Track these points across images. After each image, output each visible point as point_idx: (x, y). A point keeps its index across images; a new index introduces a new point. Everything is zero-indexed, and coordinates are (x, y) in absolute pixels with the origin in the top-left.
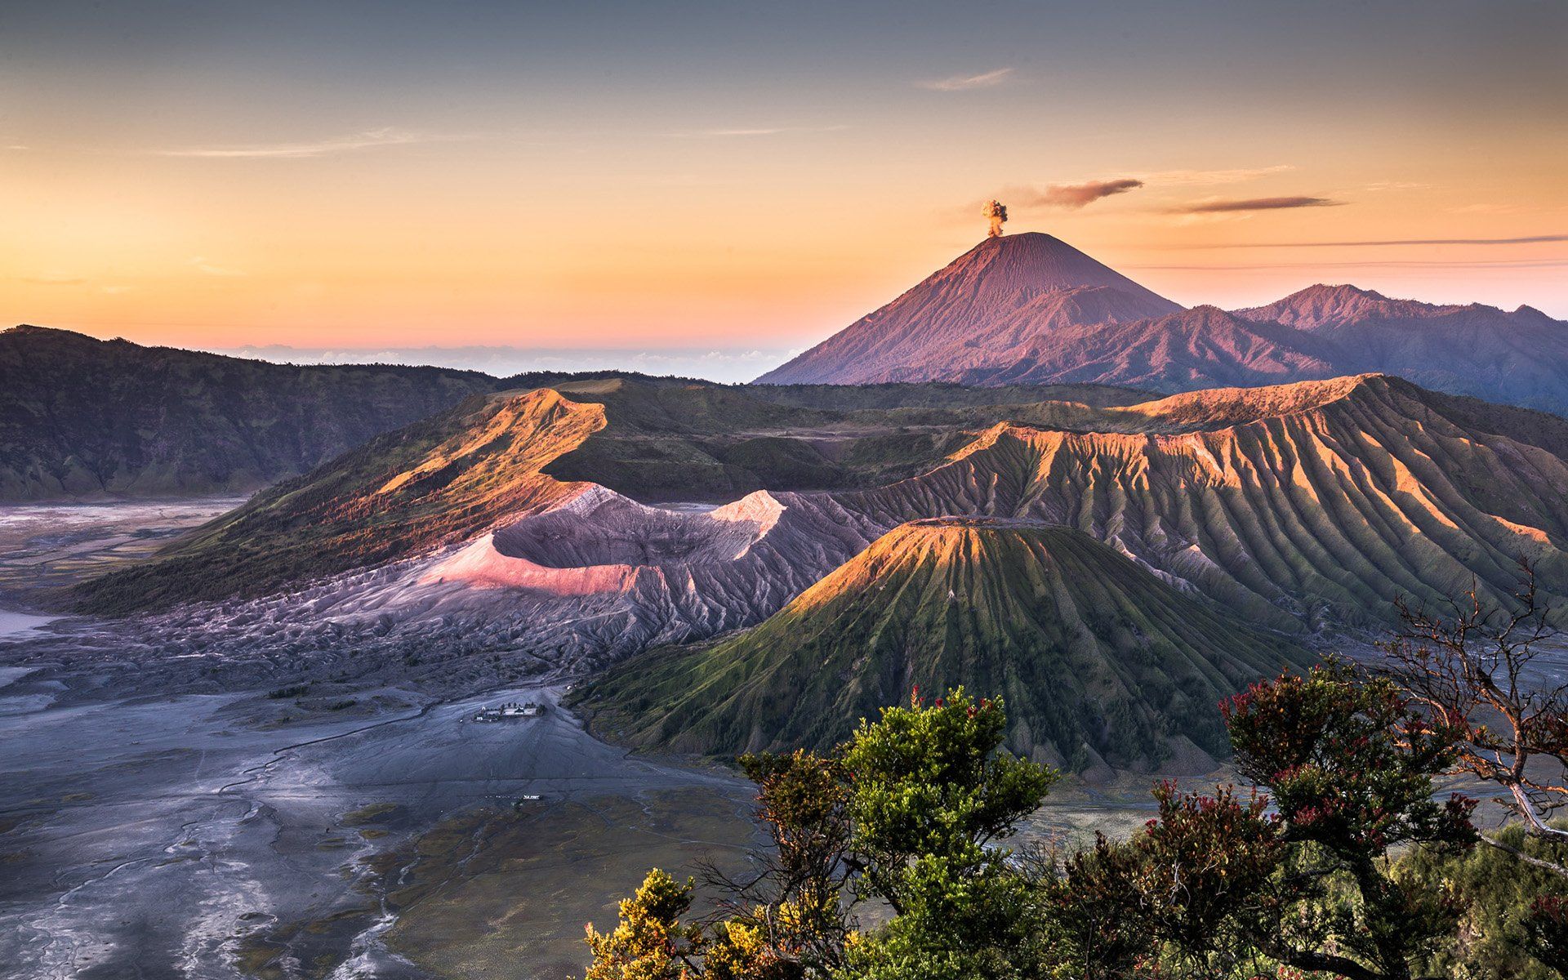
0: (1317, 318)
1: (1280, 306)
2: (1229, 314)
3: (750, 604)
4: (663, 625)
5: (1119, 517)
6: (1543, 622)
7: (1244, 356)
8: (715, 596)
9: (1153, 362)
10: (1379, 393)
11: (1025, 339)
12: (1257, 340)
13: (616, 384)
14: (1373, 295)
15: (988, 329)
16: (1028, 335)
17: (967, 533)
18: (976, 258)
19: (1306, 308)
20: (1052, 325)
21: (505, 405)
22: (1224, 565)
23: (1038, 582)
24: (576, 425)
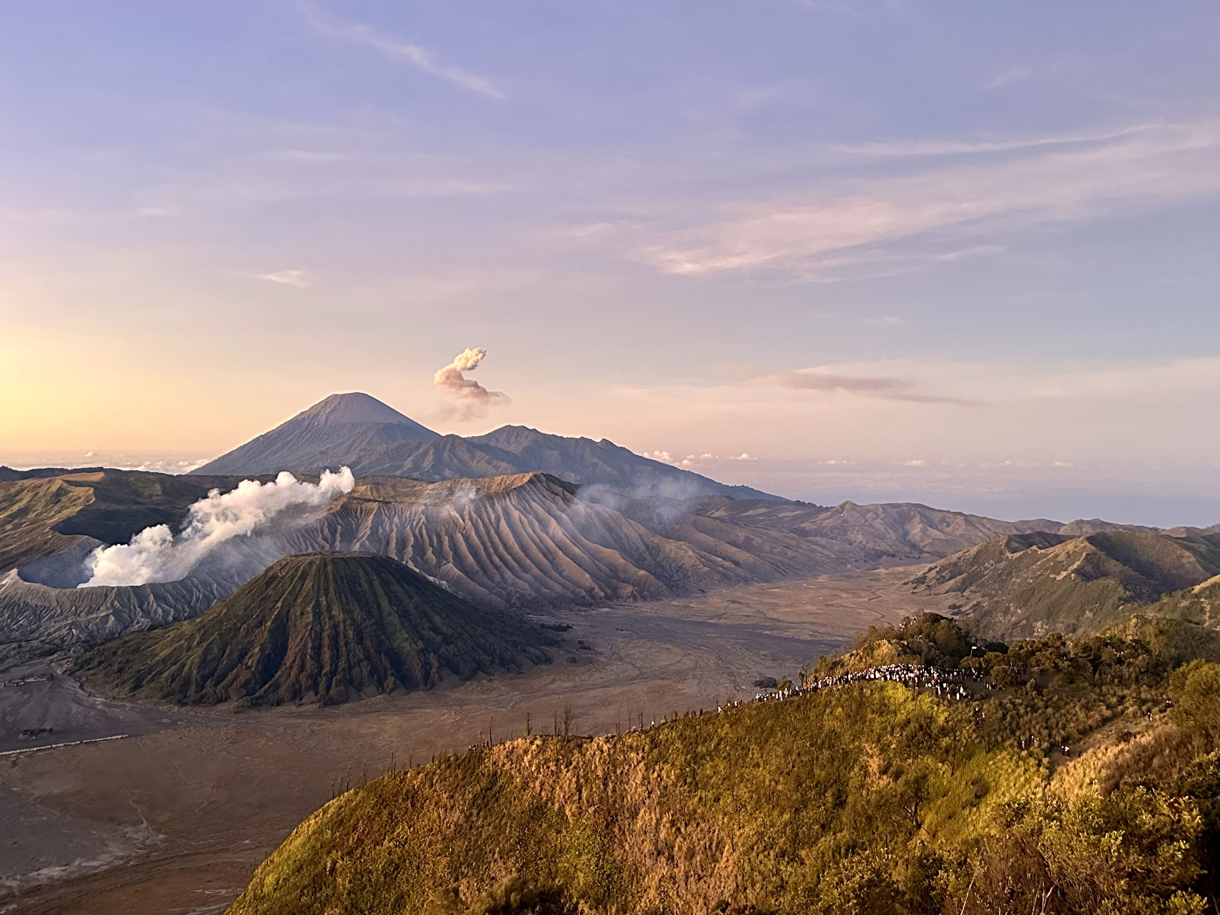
0: (509, 443)
1: (490, 436)
2: (465, 439)
3: (189, 606)
4: (132, 621)
5: (410, 549)
6: (618, 597)
7: (472, 462)
8: (166, 602)
9: (425, 464)
10: (541, 482)
11: (354, 451)
12: (479, 454)
13: (101, 475)
15: (333, 445)
16: (356, 448)
19: (502, 437)
20: (369, 443)
21: (26, 488)
22: (466, 573)
23: (366, 586)
24: (75, 500)
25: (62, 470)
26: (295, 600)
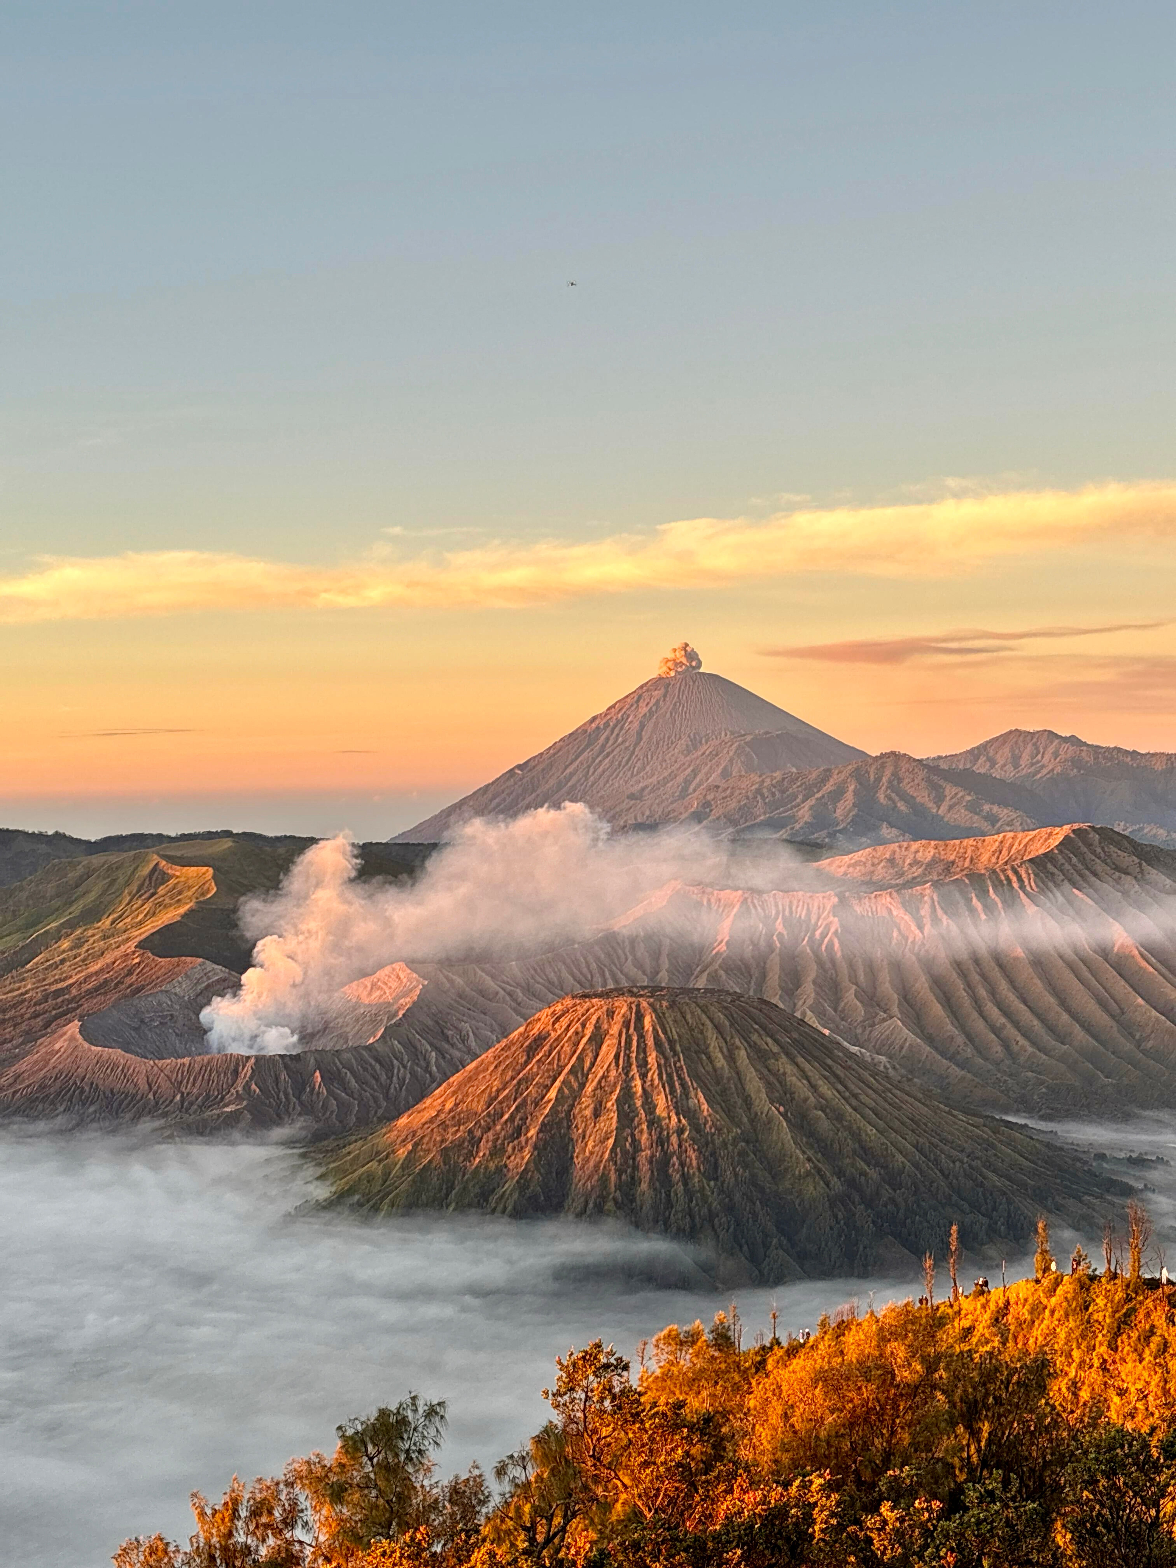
0: (1016, 766)
1: (975, 754)
2: (920, 761)
3: (387, 1097)
5: (809, 987)
7: (939, 808)
8: (345, 1088)
9: (838, 815)
10: (1089, 845)
11: (695, 790)
12: (950, 790)
13: (227, 844)
14: (1074, 740)
15: (653, 780)
16: (699, 786)
17: (638, 1006)
18: (638, 701)
19: (1003, 755)
20: (725, 774)
21: (95, 870)
22: (929, 1039)
23: (721, 1062)
24: (180, 893)
25: (160, 836)
26: (583, 1085)
